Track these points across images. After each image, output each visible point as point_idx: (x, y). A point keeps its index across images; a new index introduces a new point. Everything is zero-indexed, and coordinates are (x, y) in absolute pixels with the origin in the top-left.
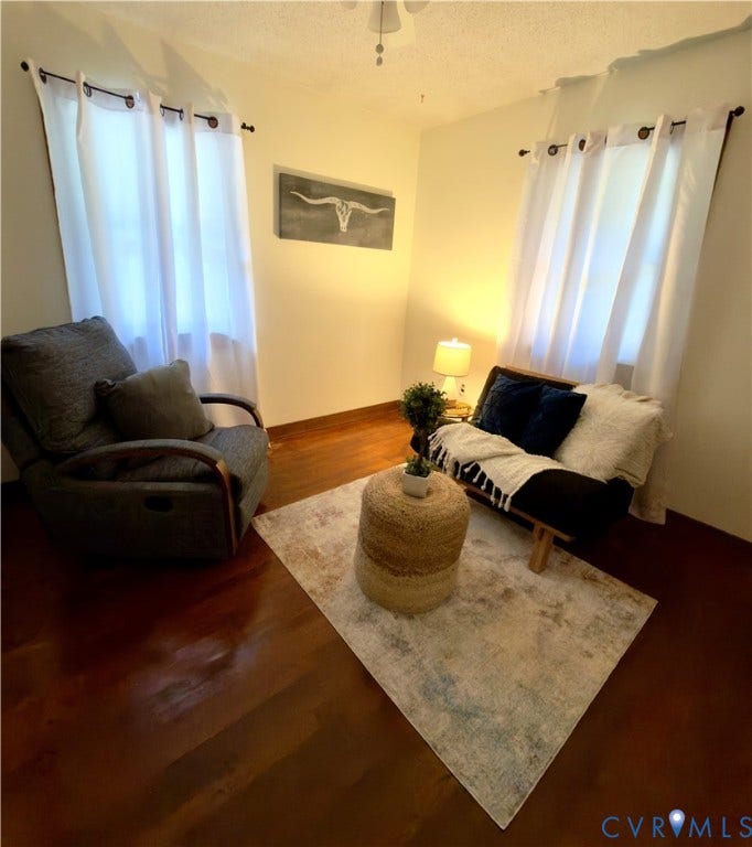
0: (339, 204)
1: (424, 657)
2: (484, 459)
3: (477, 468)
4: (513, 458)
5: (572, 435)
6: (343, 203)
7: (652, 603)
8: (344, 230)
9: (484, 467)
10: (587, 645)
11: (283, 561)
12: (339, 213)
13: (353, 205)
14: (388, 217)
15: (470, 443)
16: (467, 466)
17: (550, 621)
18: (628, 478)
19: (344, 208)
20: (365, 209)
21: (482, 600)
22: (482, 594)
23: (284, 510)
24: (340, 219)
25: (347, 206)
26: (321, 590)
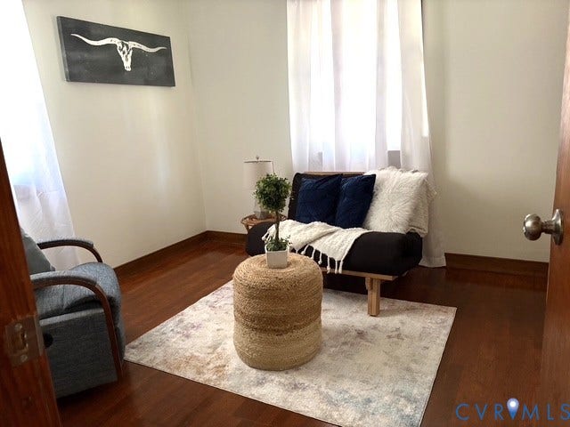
0: (119, 45)
1: (320, 387)
2: (314, 241)
3: (310, 249)
4: (336, 234)
5: (372, 208)
6: (123, 44)
7: (454, 309)
8: (129, 69)
9: (316, 246)
10: (423, 344)
11: (168, 371)
12: (121, 53)
13: (132, 44)
14: (167, 54)
15: (299, 232)
16: (302, 249)
17: (396, 339)
18: (417, 230)
19: (125, 48)
20: (144, 48)
21: (345, 343)
22: (343, 340)
23: (144, 337)
24: (124, 59)
25: (127, 46)
26: (215, 377)
